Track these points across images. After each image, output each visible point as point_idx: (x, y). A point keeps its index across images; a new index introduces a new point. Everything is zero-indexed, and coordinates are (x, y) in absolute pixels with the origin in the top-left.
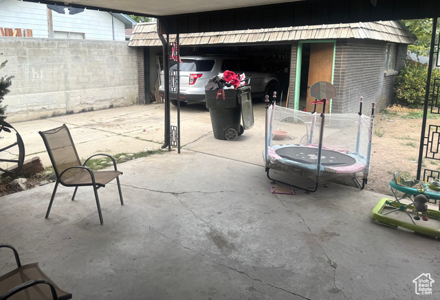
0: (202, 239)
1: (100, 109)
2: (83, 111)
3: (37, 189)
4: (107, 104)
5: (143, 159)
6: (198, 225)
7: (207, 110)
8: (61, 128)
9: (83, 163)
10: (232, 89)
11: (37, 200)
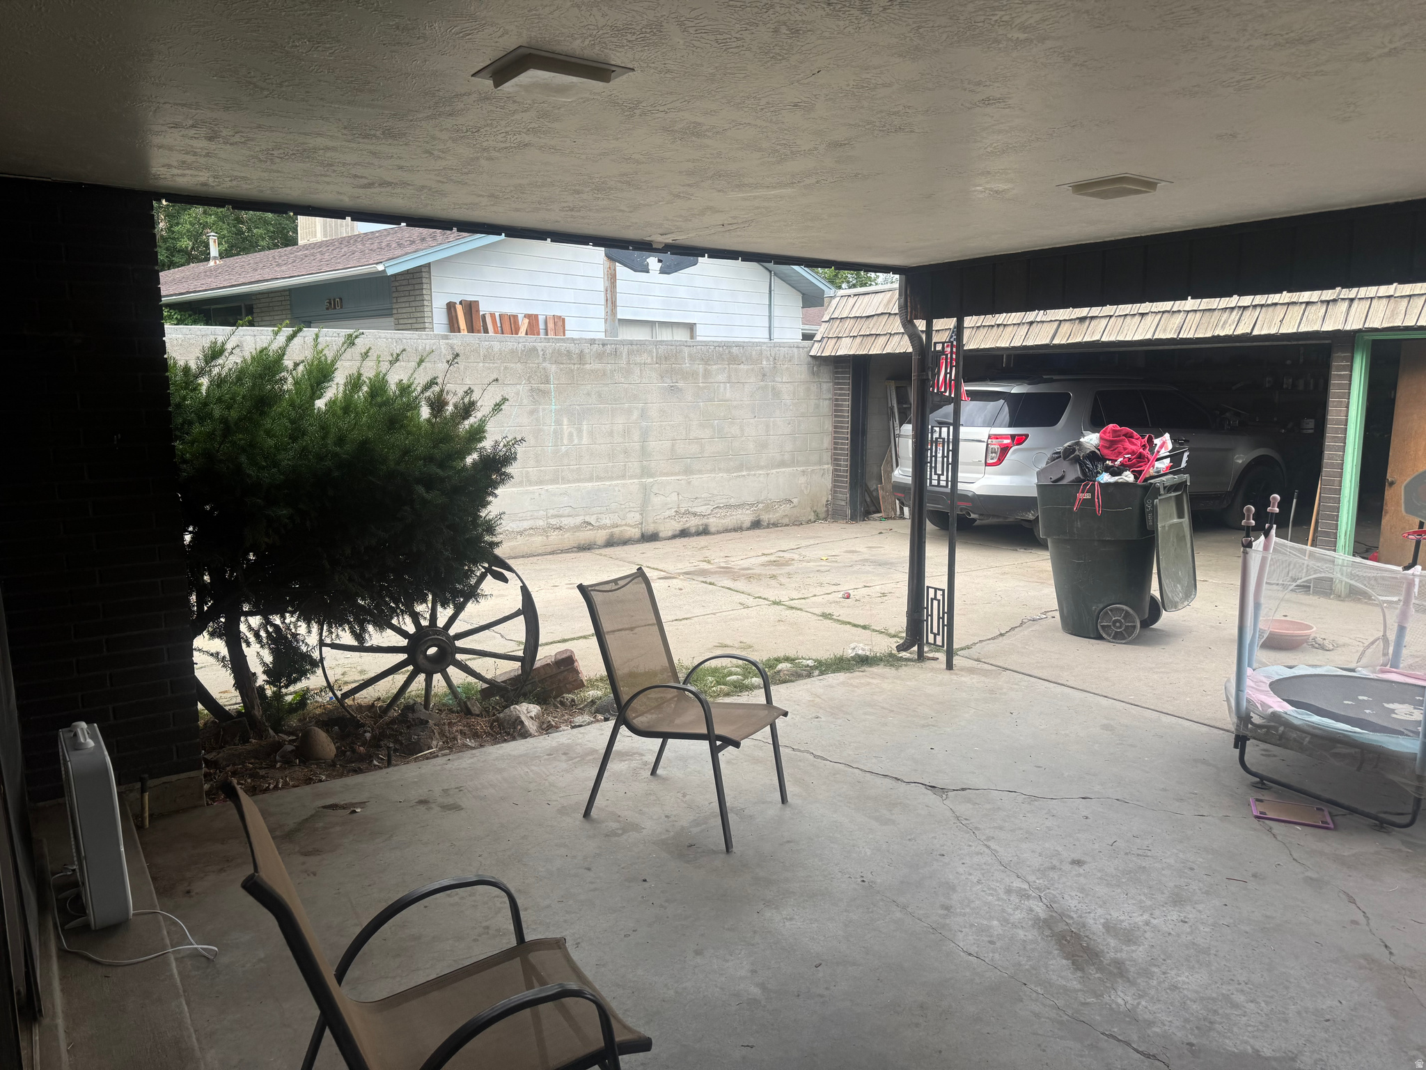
0: (1021, 934)
1: (727, 531)
2: (684, 533)
3: (564, 736)
4: (746, 517)
5: (841, 676)
6: (1009, 891)
7: (1041, 545)
8: (632, 577)
9: (682, 676)
10: (1127, 484)
11: (564, 765)
